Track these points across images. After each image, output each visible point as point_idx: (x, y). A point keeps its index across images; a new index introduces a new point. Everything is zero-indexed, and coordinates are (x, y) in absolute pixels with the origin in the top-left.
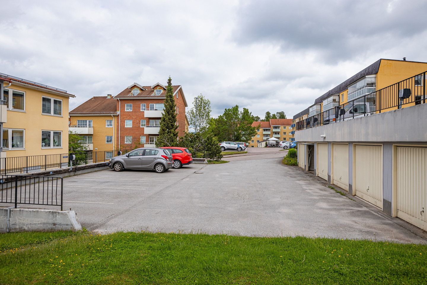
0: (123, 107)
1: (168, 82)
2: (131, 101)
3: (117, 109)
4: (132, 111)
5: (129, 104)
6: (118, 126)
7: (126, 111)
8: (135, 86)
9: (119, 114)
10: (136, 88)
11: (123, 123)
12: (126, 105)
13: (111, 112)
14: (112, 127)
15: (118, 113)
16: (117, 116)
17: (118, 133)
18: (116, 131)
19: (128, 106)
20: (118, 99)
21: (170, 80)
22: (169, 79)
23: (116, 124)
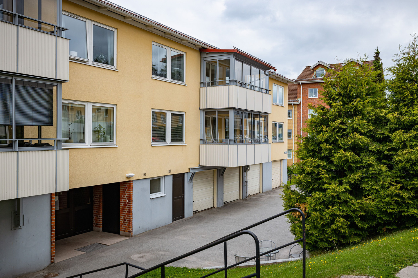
0: (305, 93)
1: (374, 57)
2: (316, 85)
3: (298, 95)
4: (317, 97)
5: (313, 89)
6: (299, 117)
7: (309, 98)
8: (319, 65)
9: (301, 102)
10: (320, 68)
11: (306, 114)
12: (309, 90)
13: (291, 100)
14: (292, 118)
15: (300, 100)
16: (298, 104)
17: (299, 126)
18: (296, 123)
19: (312, 91)
20: (300, 83)
21: (377, 54)
22: (376, 52)
23: (297, 115)
